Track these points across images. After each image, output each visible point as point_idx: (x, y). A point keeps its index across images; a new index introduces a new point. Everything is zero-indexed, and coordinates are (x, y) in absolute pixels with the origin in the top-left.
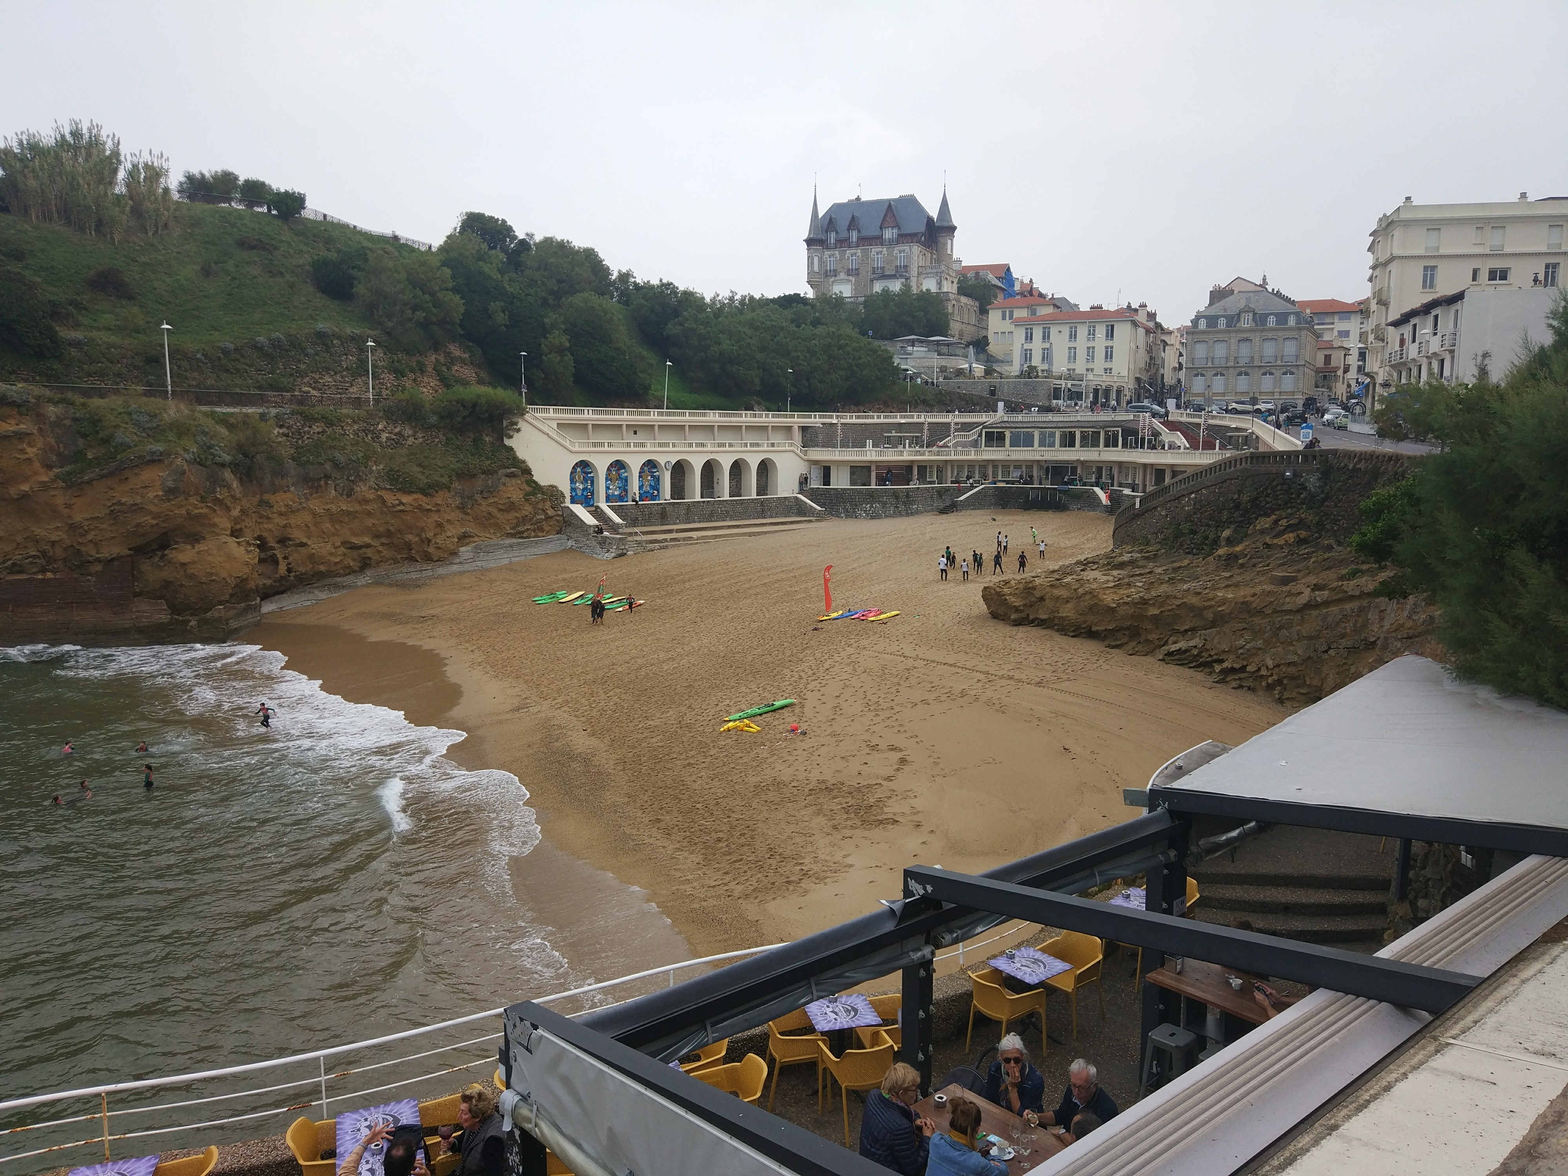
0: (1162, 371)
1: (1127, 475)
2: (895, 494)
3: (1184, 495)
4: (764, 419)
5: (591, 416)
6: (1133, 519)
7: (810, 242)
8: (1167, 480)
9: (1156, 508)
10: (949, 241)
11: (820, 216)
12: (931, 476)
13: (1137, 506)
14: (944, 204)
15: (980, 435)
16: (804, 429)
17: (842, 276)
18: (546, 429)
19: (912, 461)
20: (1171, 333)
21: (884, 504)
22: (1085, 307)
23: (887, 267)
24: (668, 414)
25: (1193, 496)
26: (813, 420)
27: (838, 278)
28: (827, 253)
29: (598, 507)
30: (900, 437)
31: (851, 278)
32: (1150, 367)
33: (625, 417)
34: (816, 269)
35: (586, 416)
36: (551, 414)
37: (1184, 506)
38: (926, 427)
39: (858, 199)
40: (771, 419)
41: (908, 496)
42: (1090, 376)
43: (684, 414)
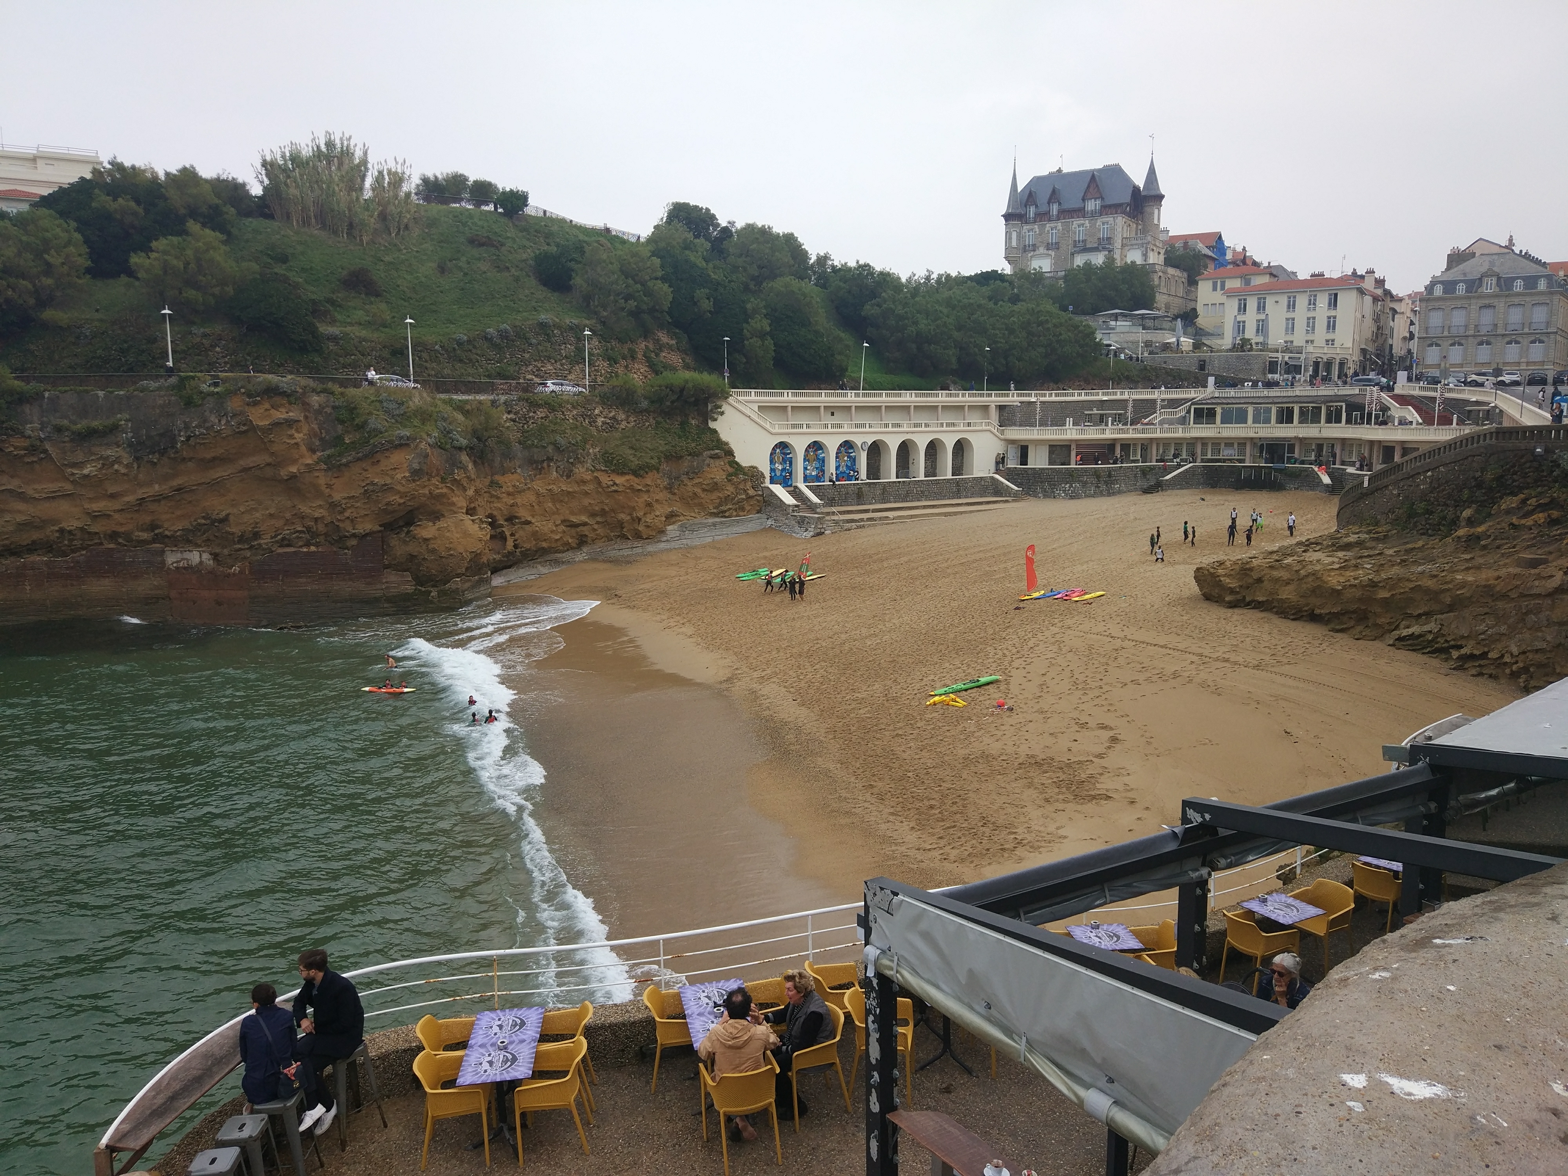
0: (1390, 341)
1: (1351, 452)
2: (1096, 474)
3: (1419, 473)
4: (960, 398)
5: (791, 398)
6: (1360, 498)
7: (1008, 217)
8: (1397, 458)
9: (1387, 486)
10: (1156, 211)
11: (1019, 190)
12: (1135, 454)
13: (1366, 484)
14: (1152, 172)
15: (1189, 412)
16: (1001, 408)
17: (1042, 250)
18: (748, 412)
19: (1115, 440)
20: (1400, 300)
21: (1085, 484)
22: (1303, 275)
23: (1089, 239)
24: (864, 395)
25: (1429, 473)
26: (1010, 398)
27: (1037, 252)
28: (1026, 227)
29: (796, 487)
30: (1102, 416)
31: (1050, 252)
32: (1377, 337)
33: (823, 398)
34: (1014, 244)
35: (785, 398)
36: (753, 397)
37: (1418, 485)
38: (1130, 404)
39: (1059, 171)
40: (967, 398)
41: (1110, 476)
42: (1310, 349)
43: (881, 395)
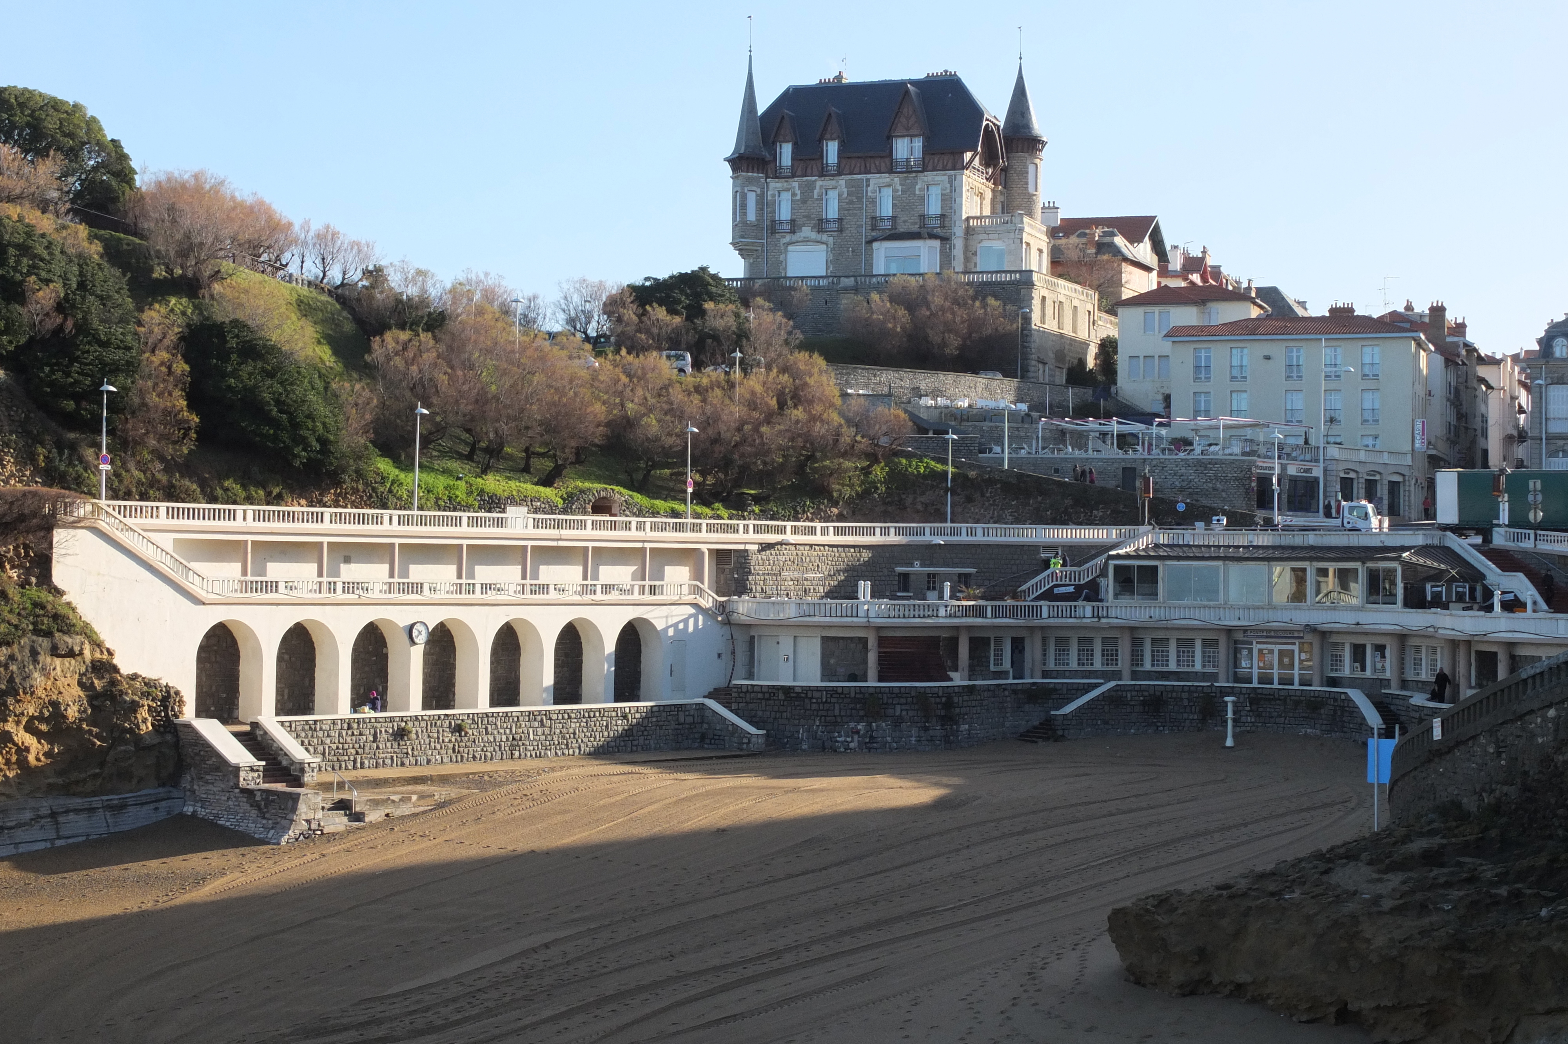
0: (1481, 443)
2: (921, 701)
3: (1532, 711)
4: (633, 533)
5: (251, 524)
6: (1430, 761)
7: (738, 162)
8: (1502, 673)
9: (1474, 738)
10: (1031, 168)
11: (760, 113)
12: (999, 661)
13: (1437, 734)
14: (1020, 93)
15: (1103, 573)
16: (721, 556)
17: (807, 232)
18: (148, 553)
19: (957, 628)
20: (1492, 361)
21: (897, 722)
23: (902, 217)
24: (422, 521)
25: (1552, 713)
26: (740, 536)
27: (799, 236)
28: (774, 185)
29: (255, 725)
30: (931, 577)
31: (824, 237)
32: (1457, 434)
33: (327, 526)
34: (751, 216)
35: (239, 523)
36: (163, 520)
38: (989, 552)
39: (839, 77)
40: (650, 534)
41: (949, 705)
42: (1334, 452)
43: (458, 522)
